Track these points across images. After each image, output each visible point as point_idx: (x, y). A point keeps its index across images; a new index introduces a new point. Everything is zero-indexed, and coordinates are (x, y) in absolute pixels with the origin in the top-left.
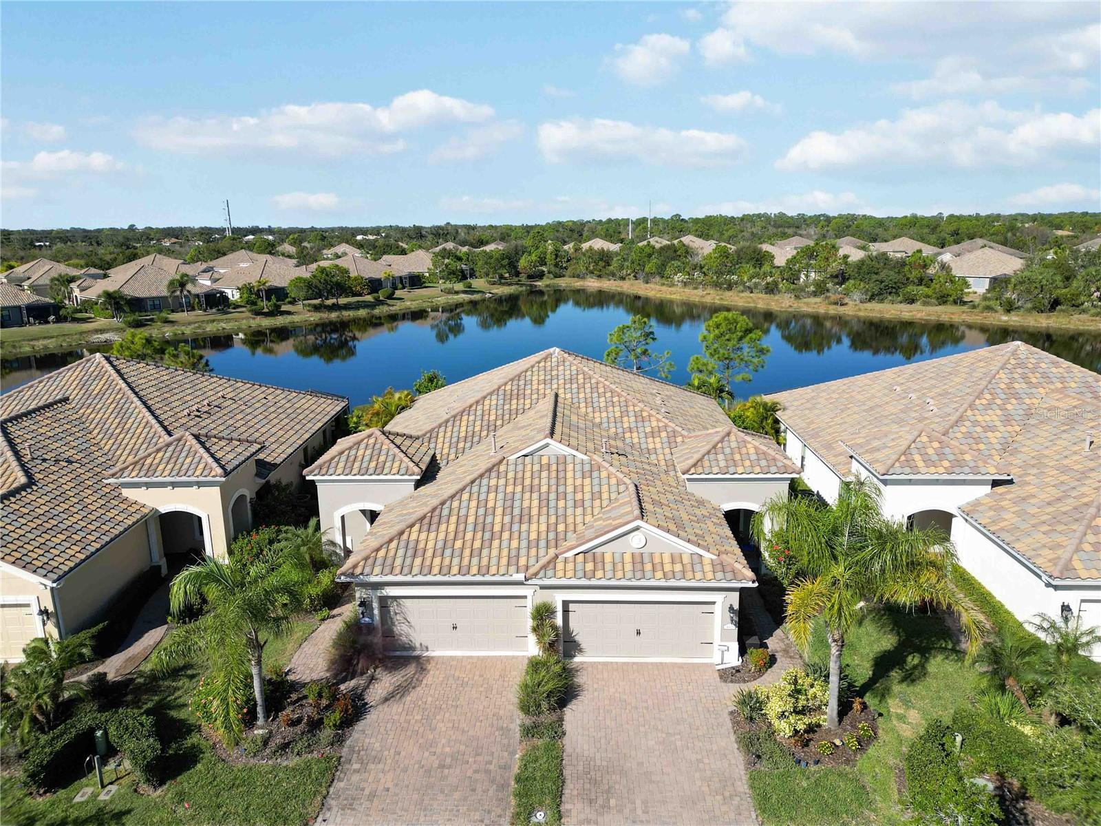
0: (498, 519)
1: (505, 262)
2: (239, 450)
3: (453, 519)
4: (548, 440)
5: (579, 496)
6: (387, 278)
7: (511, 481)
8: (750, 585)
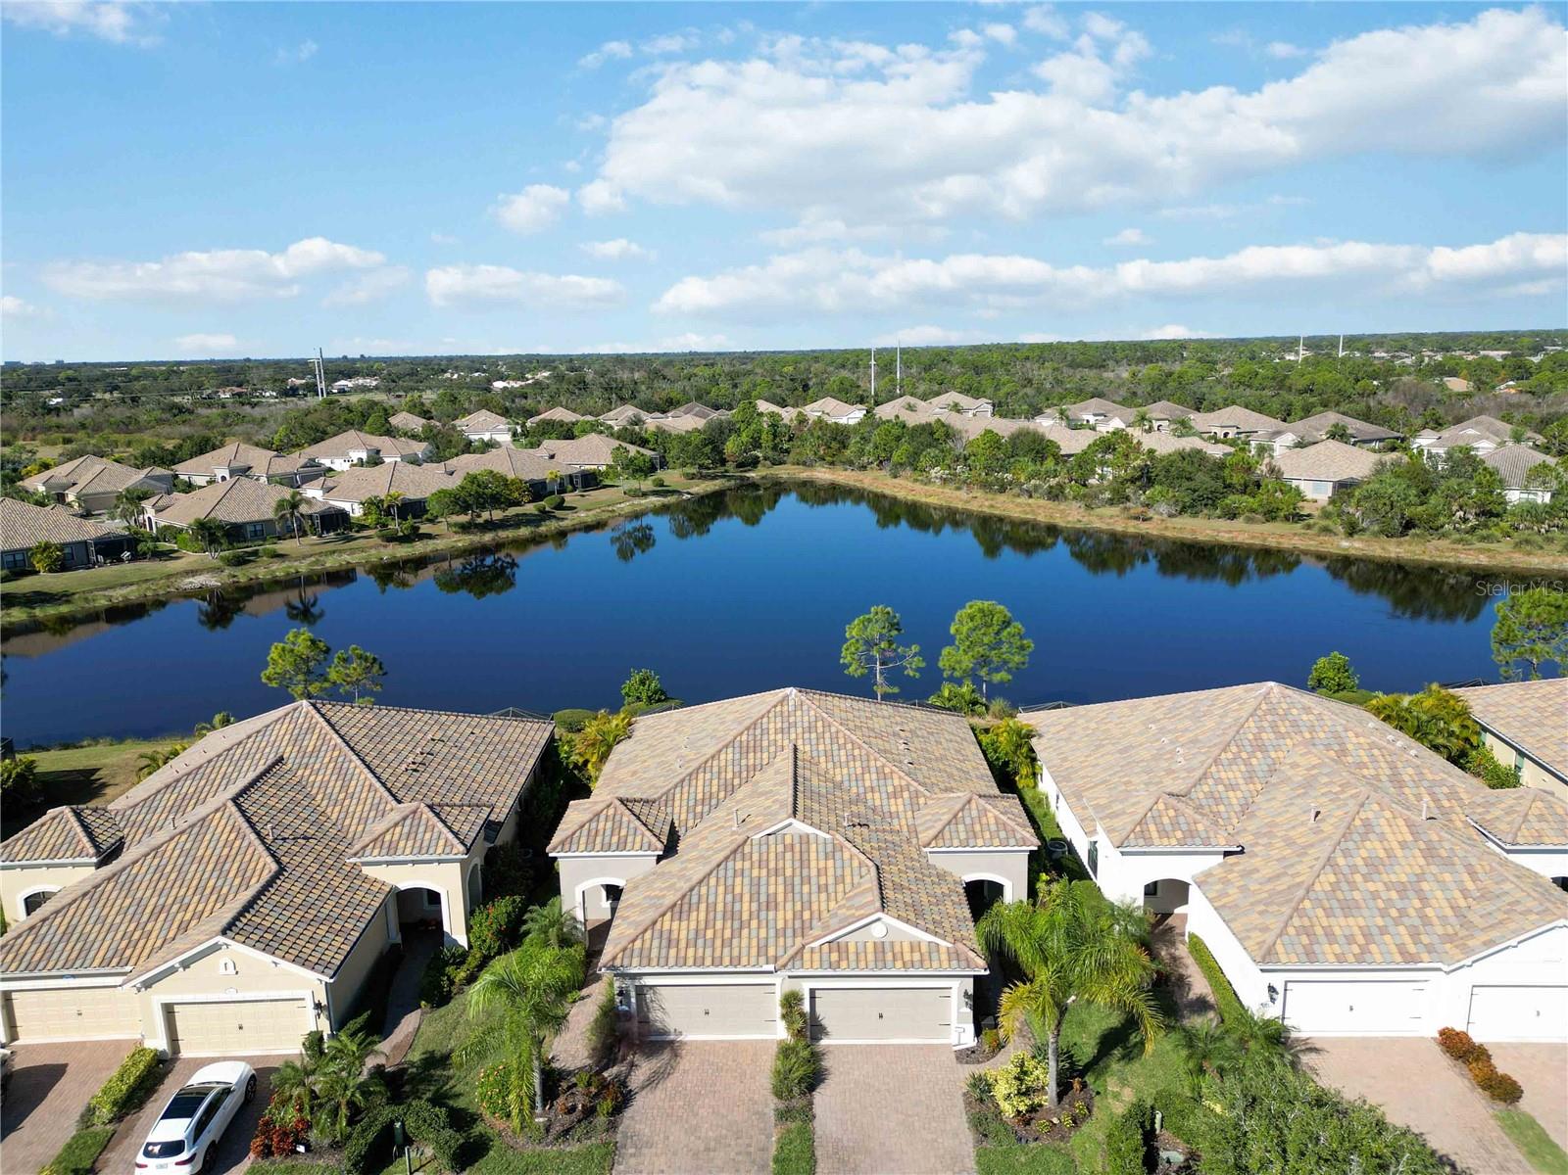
0: (746, 906)
1: (708, 449)
2: (472, 818)
3: (703, 906)
4: (791, 820)
5: (823, 881)
6: (553, 480)
7: (756, 865)
8: (983, 973)
